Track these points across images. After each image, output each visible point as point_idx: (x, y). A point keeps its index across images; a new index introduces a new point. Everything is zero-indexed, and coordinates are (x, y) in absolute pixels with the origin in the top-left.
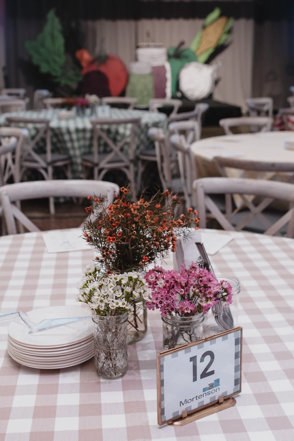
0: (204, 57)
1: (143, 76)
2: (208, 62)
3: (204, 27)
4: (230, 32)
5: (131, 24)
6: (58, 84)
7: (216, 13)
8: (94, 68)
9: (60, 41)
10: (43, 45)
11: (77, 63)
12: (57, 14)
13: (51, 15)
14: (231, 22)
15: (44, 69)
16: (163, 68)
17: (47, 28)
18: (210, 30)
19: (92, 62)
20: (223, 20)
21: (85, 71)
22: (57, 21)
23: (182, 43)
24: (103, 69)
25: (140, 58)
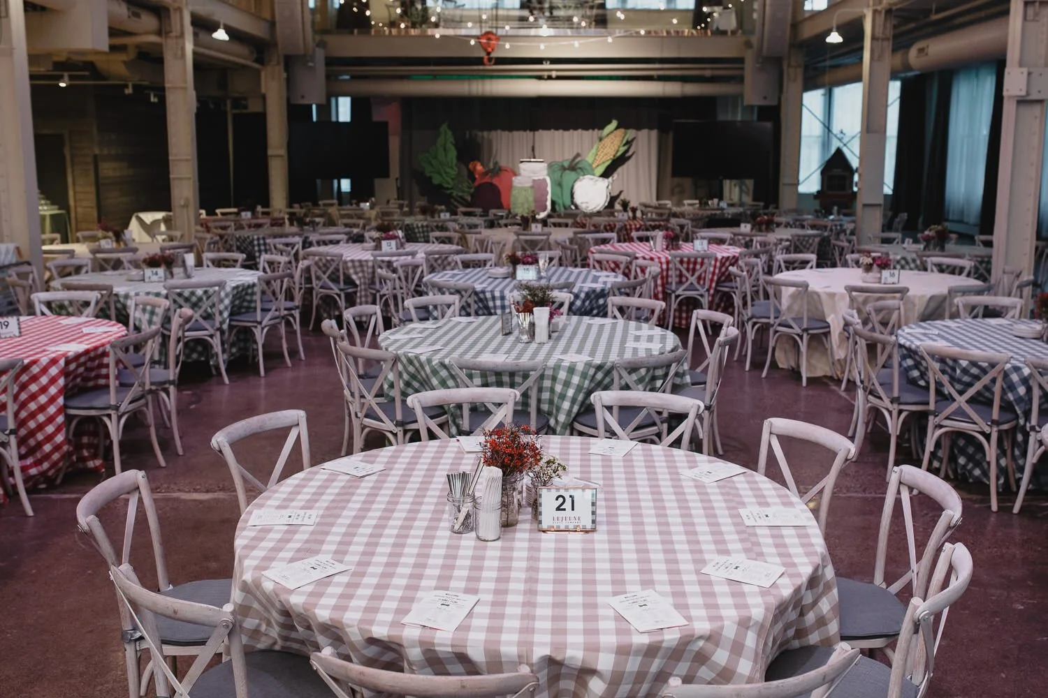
0: (601, 170)
1: (525, 189)
2: (606, 175)
3: (601, 139)
4: (629, 143)
5: (529, 134)
6: (450, 196)
7: (614, 124)
8: (487, 179)
9: (453, 153)
10: (436, 157)
11: (471, 175)
12: (450, 127)
13: (444, 128)
14: (631, 134)
15: (436, 180)
16: (544, 180)
17: (440, 141)
18: (607, 141)
19: (486, 174)
20: (621, 131)
21: (476, 184)
22: (449, 133)
23: (578, 155)
24: (495, 181)
25: (522, 172)
